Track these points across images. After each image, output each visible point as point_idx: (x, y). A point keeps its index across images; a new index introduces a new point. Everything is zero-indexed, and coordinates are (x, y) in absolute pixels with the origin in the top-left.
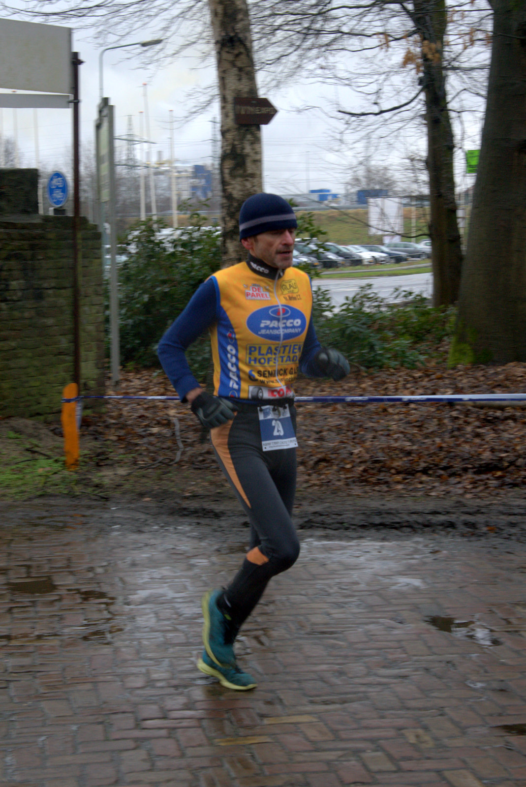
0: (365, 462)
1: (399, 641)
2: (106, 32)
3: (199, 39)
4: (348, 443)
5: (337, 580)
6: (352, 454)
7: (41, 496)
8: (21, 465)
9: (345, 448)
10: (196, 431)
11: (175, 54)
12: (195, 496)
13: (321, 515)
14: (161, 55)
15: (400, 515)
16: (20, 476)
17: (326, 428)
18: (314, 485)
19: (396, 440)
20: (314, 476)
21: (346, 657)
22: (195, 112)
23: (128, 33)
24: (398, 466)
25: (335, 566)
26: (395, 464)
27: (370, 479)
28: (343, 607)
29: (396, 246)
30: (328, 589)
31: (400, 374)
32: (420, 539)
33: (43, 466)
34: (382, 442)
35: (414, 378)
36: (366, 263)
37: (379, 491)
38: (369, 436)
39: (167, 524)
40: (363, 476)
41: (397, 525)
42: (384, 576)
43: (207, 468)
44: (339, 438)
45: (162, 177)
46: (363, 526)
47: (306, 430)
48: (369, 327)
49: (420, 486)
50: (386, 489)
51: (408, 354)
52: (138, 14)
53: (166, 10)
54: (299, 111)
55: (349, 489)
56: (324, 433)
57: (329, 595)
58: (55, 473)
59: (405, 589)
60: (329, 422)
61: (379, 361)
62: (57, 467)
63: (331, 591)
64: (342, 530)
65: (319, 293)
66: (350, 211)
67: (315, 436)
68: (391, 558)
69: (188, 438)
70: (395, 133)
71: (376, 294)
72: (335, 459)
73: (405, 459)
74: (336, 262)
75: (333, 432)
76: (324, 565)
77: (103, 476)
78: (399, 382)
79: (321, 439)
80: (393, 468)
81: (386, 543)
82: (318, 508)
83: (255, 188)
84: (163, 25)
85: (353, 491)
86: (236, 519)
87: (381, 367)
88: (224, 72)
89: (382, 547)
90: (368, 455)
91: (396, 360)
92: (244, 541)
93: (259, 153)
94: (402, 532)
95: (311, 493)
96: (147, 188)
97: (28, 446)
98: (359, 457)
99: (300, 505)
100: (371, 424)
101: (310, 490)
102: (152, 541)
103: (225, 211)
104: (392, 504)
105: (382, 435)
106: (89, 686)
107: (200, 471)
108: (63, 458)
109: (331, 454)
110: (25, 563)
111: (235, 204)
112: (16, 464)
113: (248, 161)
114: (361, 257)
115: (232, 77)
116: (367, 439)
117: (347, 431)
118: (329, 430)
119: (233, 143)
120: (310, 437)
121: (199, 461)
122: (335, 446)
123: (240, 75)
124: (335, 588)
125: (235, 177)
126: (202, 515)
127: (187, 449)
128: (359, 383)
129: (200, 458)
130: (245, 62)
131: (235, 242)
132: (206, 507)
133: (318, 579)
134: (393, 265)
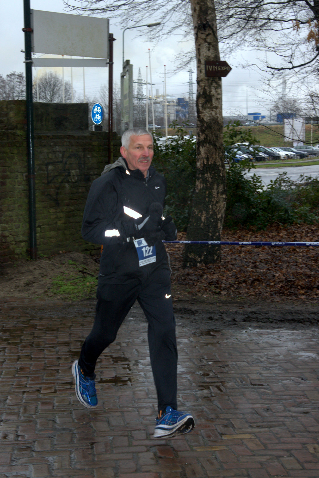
0: (282, 281)
1: (303, 391)
2: (127, 20)
3: (183, 23)
4: (272, 270)
5: (266, 353)
6: (274, 276)
7: (88, 299)
8: (76, 281)
9: (270, 273)
10: (180, 261)
11: (169, 33)
12: (179, 301)
13: (255, 313)
14: (161, 33)
15: (303, 314)
16: (76, 287)
17: (258, 260)
18: (252, 295)
19: (301, 269)
20: (251, 289)
21: (271, 400)
22: (180, 68)
23: (140, 20)
24: (303, 284)
25: (264, 345)
26: (301, 283)
27: (285, 292)
28: (270, 370)
29: (300, 148)
30: (260, 358)
31: (303, 228)
32: (316, 329)
33: (90, 281)
34: (293, 269)
35: (312, 230)
36: (283, 158)
37: (290, 299)
38: (285, 265)
40: (281, 290)
41: (302, 321)
42: (294, 351)
43: (187, 284)
44: (266, 267)
45: (158, 105)
46: (281, 321)
47: (246, 262)
48: (285, 199)
49: (315, 297)
50: (295, 298)
51: (308, 215)
52: (147, 8)
53: (164, 6)
54: (244, 67)
55: (273, 298)
56: (258, 264)
57: (261, 362)
59: (306, 359)
60: (261, 257)
61: (291, 219)
63: (262, 360)
64: (268, 323)
65: (255, 178)
66: (273, 126)
67: (251, 265)
68: (298, 341)
69: (176, 266)
70: (302, 80)
71: (289, 178)
72: (264, 279)
73: (306, 280)
74: (264, 158)
75: (263, 263)
76: (258, 344)
78: (303, 232)
79: (256, 267)
80: (300, 285)
81: (295, 331)
82: (253, 309)
83: (218, 115)
84: (162, 15)
85: (275, 299)
86: (204, 315)
87: (292, 223)
88: (199, 45)
89: (293, 334)
90: (284, 278)
91: (301, 219)
92: (209, 328)
93: (220, 94)
94: (304, 324)
95: (249, 300)
96: (150, 112)
97: (80, 269)
98: (279, 279)
99: (243, 307)
100: (286, 258)
101: (249, 298)
103: (199, 129)
104: (298, 307)
105: (293, 265)
106: (119, 414)
107: (183, 286)
109: (262, 276)
110: (80, 339)
111: (205, 125)
112: (73, 279)
113: (213, 99)
114: (279, 155)
115: (205, 49)
116: (284, 268)
117: (272, 262)
118: (261, 262)
119: (204, 88)
120: (249, 266)
121: (182, 280)
122: (264, 271)
123: (209, 47)
124: (265, 358)
125: (205, 109)
126: (184, 312)
127: (175, 272)
128: (278, 233)
129: (183, 278)
130: (212, 39)
131: (206, 148)
132: (187, 308)
133: (254, 352)
134: (298, 160)
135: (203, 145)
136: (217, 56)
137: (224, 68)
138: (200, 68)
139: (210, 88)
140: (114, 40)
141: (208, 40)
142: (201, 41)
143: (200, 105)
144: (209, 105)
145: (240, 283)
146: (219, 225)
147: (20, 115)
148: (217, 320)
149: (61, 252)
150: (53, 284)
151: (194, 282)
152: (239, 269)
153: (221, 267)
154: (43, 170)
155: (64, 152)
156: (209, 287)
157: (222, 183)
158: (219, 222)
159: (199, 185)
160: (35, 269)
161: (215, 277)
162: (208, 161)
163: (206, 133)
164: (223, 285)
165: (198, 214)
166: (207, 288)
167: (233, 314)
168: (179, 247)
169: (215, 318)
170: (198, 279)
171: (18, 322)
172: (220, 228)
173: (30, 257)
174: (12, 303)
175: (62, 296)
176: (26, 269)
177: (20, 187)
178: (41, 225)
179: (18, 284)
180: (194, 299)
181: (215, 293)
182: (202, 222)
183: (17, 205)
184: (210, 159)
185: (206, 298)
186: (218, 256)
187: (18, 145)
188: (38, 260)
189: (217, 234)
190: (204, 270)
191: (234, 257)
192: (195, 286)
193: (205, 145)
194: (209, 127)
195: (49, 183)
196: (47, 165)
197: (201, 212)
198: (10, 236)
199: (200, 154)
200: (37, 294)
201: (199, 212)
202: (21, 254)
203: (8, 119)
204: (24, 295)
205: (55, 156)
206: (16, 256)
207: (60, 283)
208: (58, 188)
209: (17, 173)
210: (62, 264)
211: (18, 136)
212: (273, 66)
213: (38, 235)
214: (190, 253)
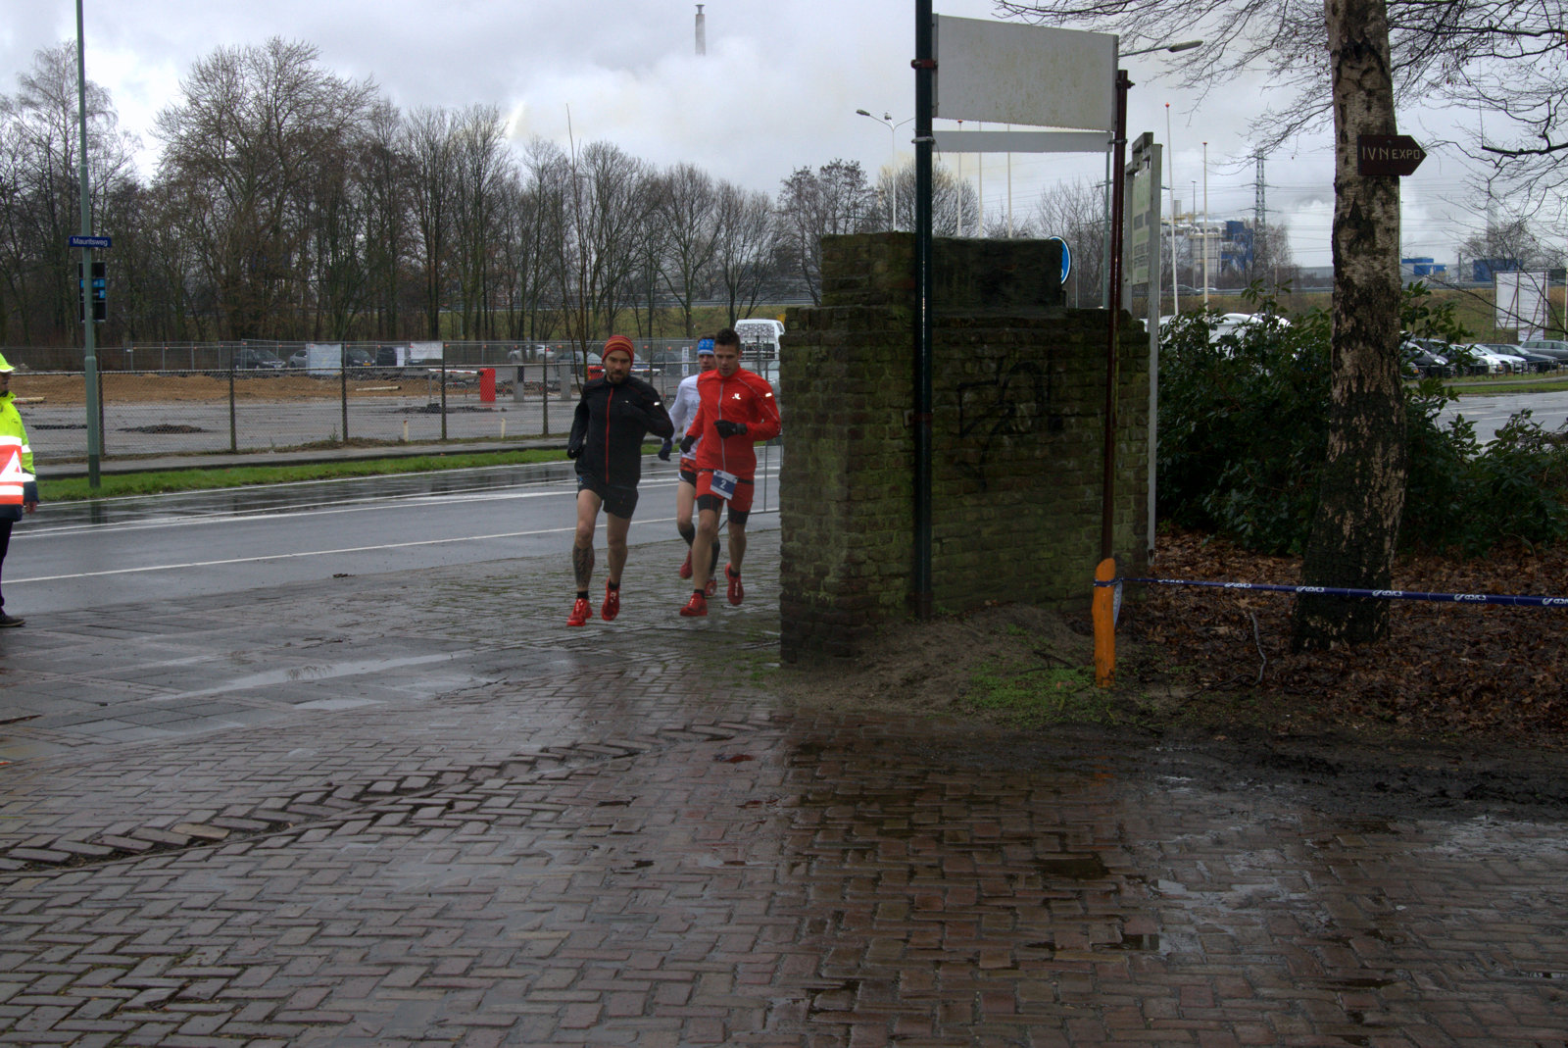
0: (1554, 695)
5: (1543, 888)
6: (1532, 681)
7: (1061, 725)
8: (1029, 676)
9: (1520, 670)
10: (1283, 634)
12: (1292, 737)
13: (1494, 777)
16: (1030, 692)
17: (1484, 637)
18: (1477, 727)
20: (1475, 713)
25: (1533, 863)
29: (1537, 345)
30: (1529, 901)
33: (1062, 679)
36: (1493, 372)
38: (1555, 652)
39: (1258, 779)
40: (1553, 718)
43: (1308, 693)
44: (1507, 654)
47: (1452, 640)
55: (1534, 736)
56: (1484, 646)
57: (1533, 911)
58: (1079, 691)
61: (1550, 531)
62: (1081, 680)
63: (1537, 905)
64: (1535, 805)
65: (1459, 425)
66: (1465, 291)
67: (1467, 649)
69: (1272, 645)
72: (1506, 688)
75: (1497, 644)
76: (1517, 860)
77: (1153, 699)
79: (1480, 654)
82: (1488, 767)
85: (1539, 740)
86: (1363, 777)
87: (1552, 541)
93: (1395, 217)
95: (1473, 741)
97: (1037, 647)
98: (1543, 687)
100: (1556, 634)
101: (1470, 736)
102: (1240, 806)
103: (1339, 304)
107: (1296, 698)
108: (1091, 669)
109: (1500, 679)
110: (1056, 829)
111: (1356, 295)
112: (1021, 673)
113: (1377, 230)
114: (1485, 362)
115: (1357, 105)
116: (1552, 658)
117: (1518, 643)
118: (1490, 640)
119: (1355, 202)
120: (1462, 650)
121: (1294, 682)
122: (1504, 668)
123: (1369, 102)
124: (1543, 901)
125: (1356, 255)
126: (1307, 767)
127: (1273, 662)
128: (1520, 565)
129: (1296, 678)
130: (1378, 81)
131: (1356, 351)
132: (1313, 755)
133: (1508, 883)
134: (1533, 375)
135: (1349, 346)
136: (1390, 123)
137: (1405, 154)
138: (1343, 155)
139: (1370, 203)
140: (1130, 85)
141: (1368, 84)
142: (1349, 87)
143: (1343, 245)
144: (1366, 246)
145: (1442, 696)
146: (1387, 545)
147: (900, 268)
148: (1396, 791)
149: (988, 603)
150: (971, 682)
151: (1326, 689)
152: (1436, 659)
153: (1391, 653)
154: (951, 403)
155: (1002, 358)
156: (1364, 703)
157: (1395, 441)
158: (1388, 538)
159: (1337, 445)
160: (927, 644)
161: (1377, 679)
162: (1360, 386)
163: (1356, 314)
164: (1401, 701)
165: (1333, 518)
166: (1358, 705)
167: (1437, 776)
168: (1272, 596)
169: (1393, 786)
170: (1336, 683)
171: (897, 776)
172: (1390, 554)
173: (913, 613)
174: (875, 726)
175: (995, 715)
176: (906, 642)
177: (896, 442)
178: (943, 535)
179: (886, 679)
180: (1331, 733)
181: (1382, 719)
182: (1344, 537)
183: (886, 487)
184: (1367, 382)
185: (1360, 732)
186: (1383, 625)
187: (893, 341)
188: (933, 620)
189: (1382, 569)
190: (1347, 658)
191: (1418, 626)
192: (1329, 699)
193: (1354, 344)
194: (1366, 299)
195: (962, 434)
196: (961, 389)
197: (1341, 511)
198: (869, 561)
199: (1342, 366)
200: (934, 705)
201: (1336, 513)
202: (893, 605)
203: (870, 279)
204: (904, 707)
205: (981, 369)
206: (882, 611)
207: (990, 680)
208: (986, 447)
209: (889, 410)
210: (993, 633)
211: (895, 319)
212: (1499, 146)
213: (934, 560)
214: (1312, 614)
